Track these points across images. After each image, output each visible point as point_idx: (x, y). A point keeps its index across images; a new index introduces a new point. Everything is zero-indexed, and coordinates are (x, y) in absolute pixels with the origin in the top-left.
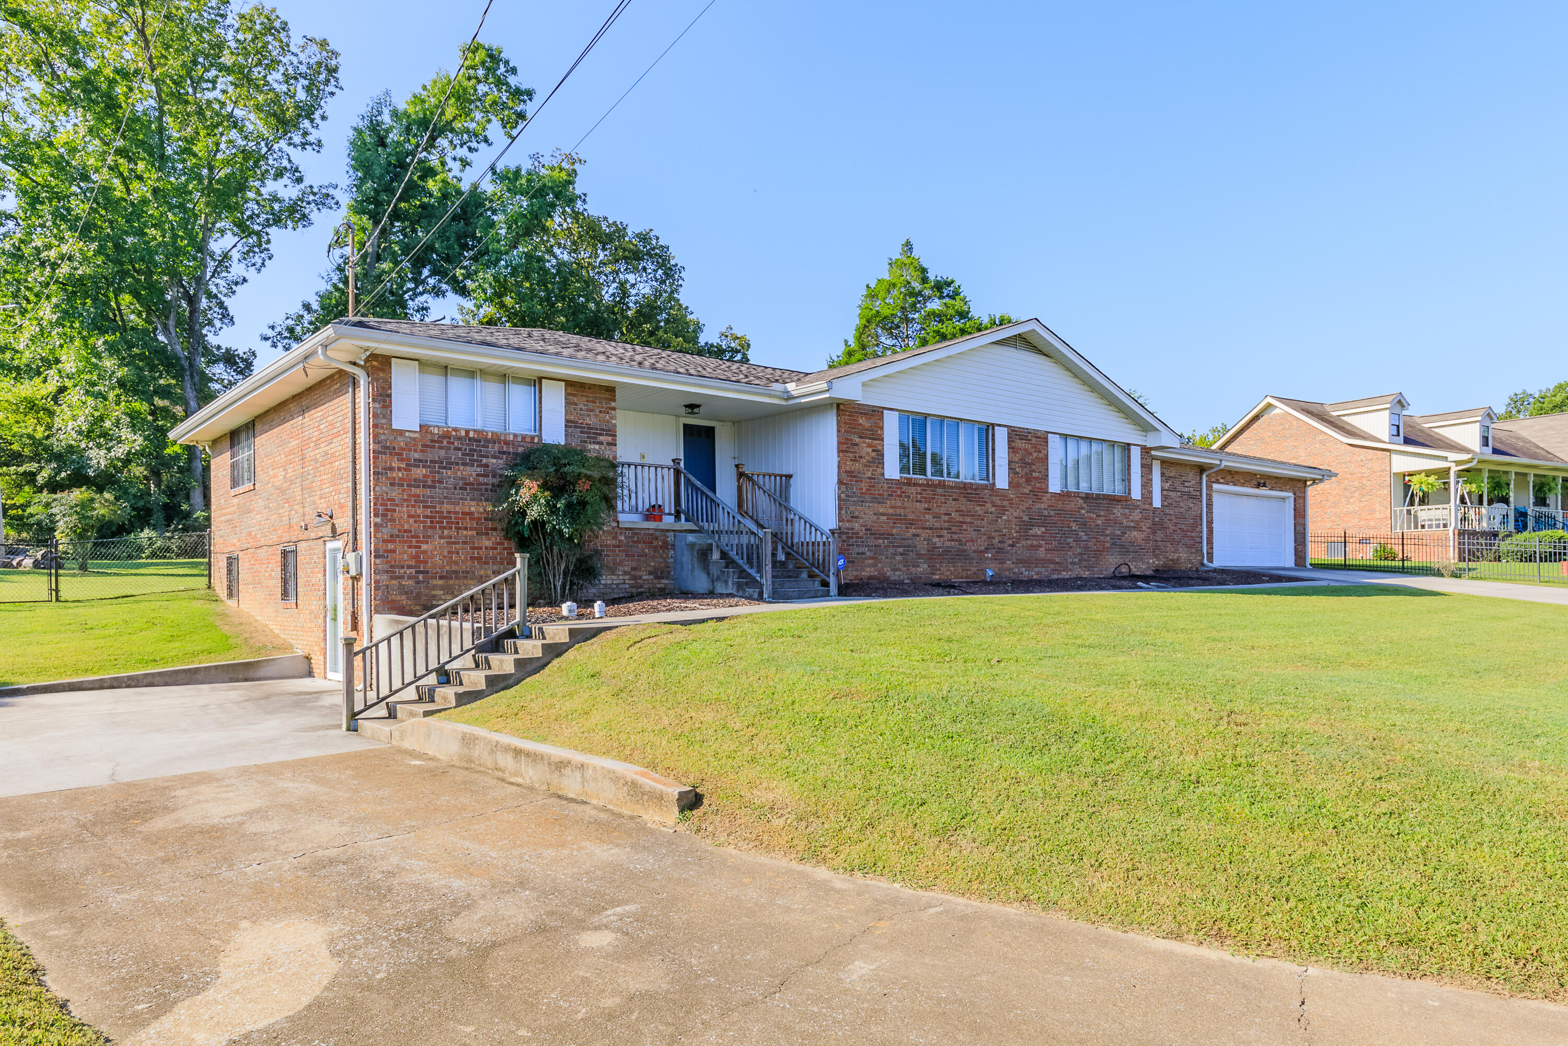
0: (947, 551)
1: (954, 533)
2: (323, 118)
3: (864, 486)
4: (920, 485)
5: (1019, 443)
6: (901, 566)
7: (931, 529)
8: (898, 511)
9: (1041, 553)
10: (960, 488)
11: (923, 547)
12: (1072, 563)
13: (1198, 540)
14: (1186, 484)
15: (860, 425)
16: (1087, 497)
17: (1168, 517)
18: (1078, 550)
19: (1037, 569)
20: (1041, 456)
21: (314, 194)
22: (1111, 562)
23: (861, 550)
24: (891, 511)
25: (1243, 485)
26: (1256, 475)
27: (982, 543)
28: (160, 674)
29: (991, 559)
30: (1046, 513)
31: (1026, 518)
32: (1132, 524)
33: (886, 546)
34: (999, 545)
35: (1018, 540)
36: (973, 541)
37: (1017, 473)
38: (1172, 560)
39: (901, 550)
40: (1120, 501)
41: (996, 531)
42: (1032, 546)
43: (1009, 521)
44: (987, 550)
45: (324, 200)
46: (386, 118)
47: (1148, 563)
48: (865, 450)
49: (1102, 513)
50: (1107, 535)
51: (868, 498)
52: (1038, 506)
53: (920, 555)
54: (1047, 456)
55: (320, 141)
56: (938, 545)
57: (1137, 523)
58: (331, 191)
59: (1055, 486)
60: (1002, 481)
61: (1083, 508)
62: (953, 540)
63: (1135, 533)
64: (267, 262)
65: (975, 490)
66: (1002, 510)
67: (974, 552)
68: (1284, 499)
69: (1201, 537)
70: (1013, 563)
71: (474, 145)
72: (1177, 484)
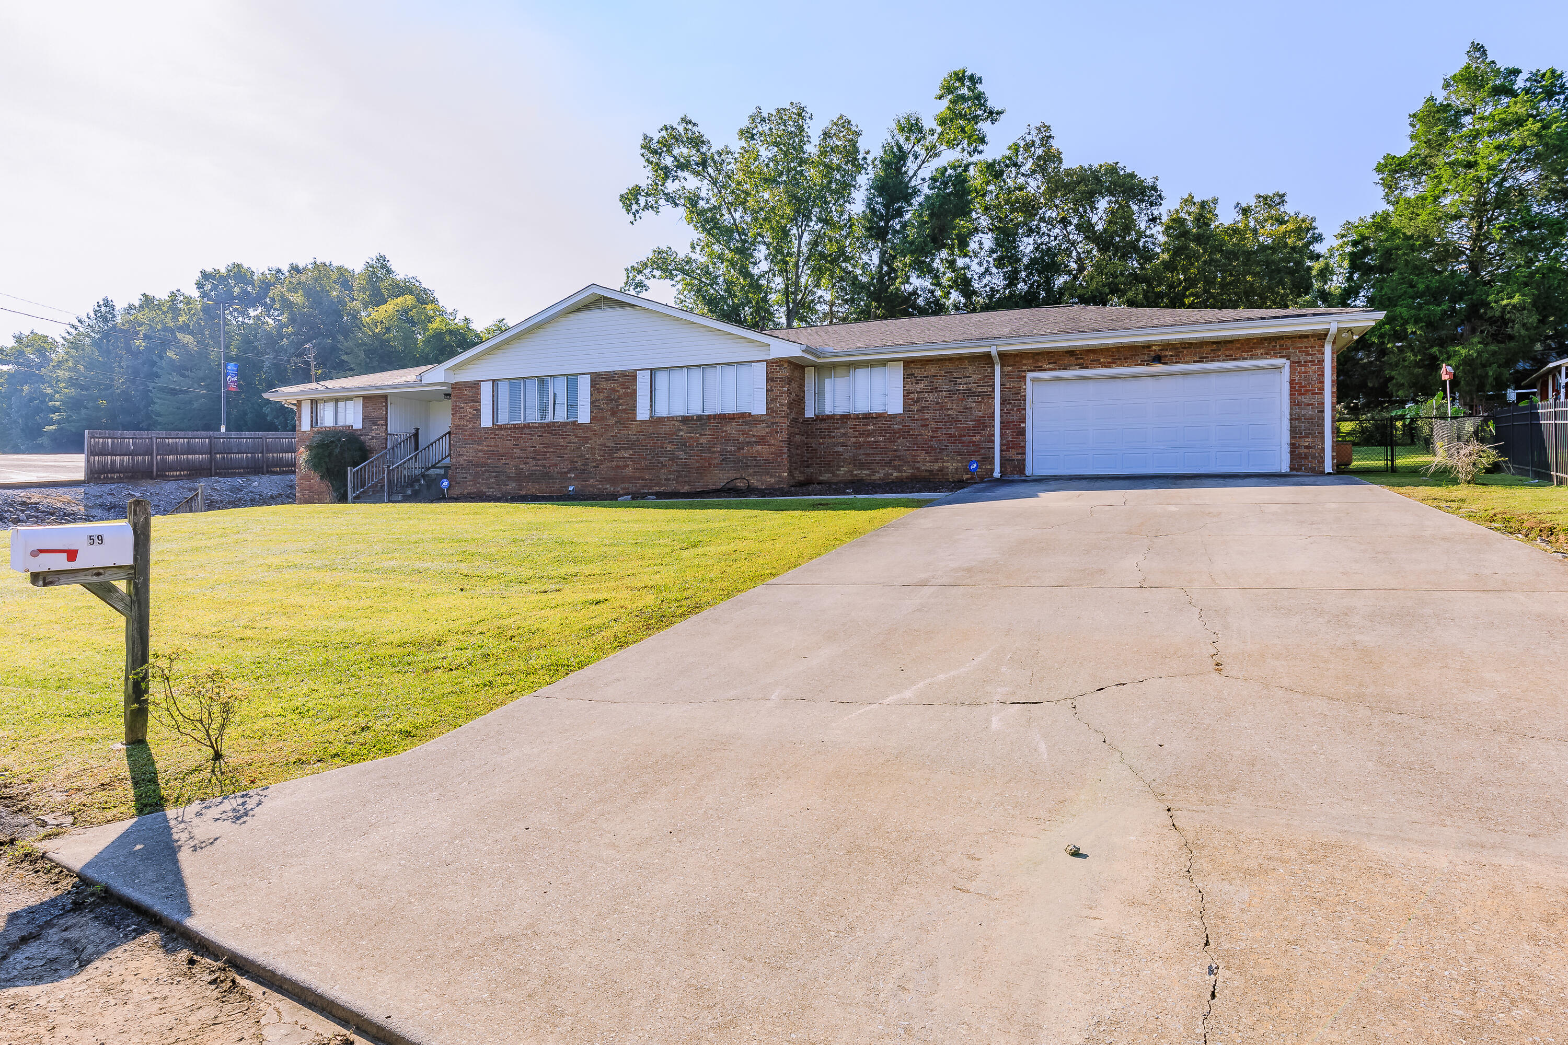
0: (532, 474)
1: (539, 460)
3: (467, 434)
4: (510, 429)
5: (604, 384)
6: (494, 485)
7: (518, 458)
8: (491, 448)
9: (629, 472)
10: (545, 427)
11: (512, 471)
12: (665, 479)
14: (959, 381)
15: (465, 395)
16: (685, 420)
18: (675, 468)
19: (623, 486)
20: (629, 391)
22: (720, 478)
23: (465, 475)
24: (486, 449)
25: (1108, 365)
26: (1149, 347)
27: (565, 466)
29: (574, 478)
30: (635, 438)
31: (611, 444)
32: (754, 439)
33: (482, 473)
34: (582, 467)
35: (602, 462)
36: (556, 465)
37: (602, 409)
39: (494, 474)
40: (734, 419)
41: (580, 456)
42: (617, 466)
43: (592, 448)
44: (569, 472)
47: (780, 476)
48: (469, 411)
49: (708, 432)
50: (714, 452)
51: (470, 441)
52: (625, 433)
53: (509, 478)
54: (635, 391)
56: (525, 470)
57: (763, 437)
59: (642, 414)
60: (584, 416)
61: (681, 430)
62: (538, 466)
63: (760, 447)
65: (559, 427)
66: (586, 439)
67: (558, 473)
68: (1279, 368)
70: (598, 481)
72: (942, 383)
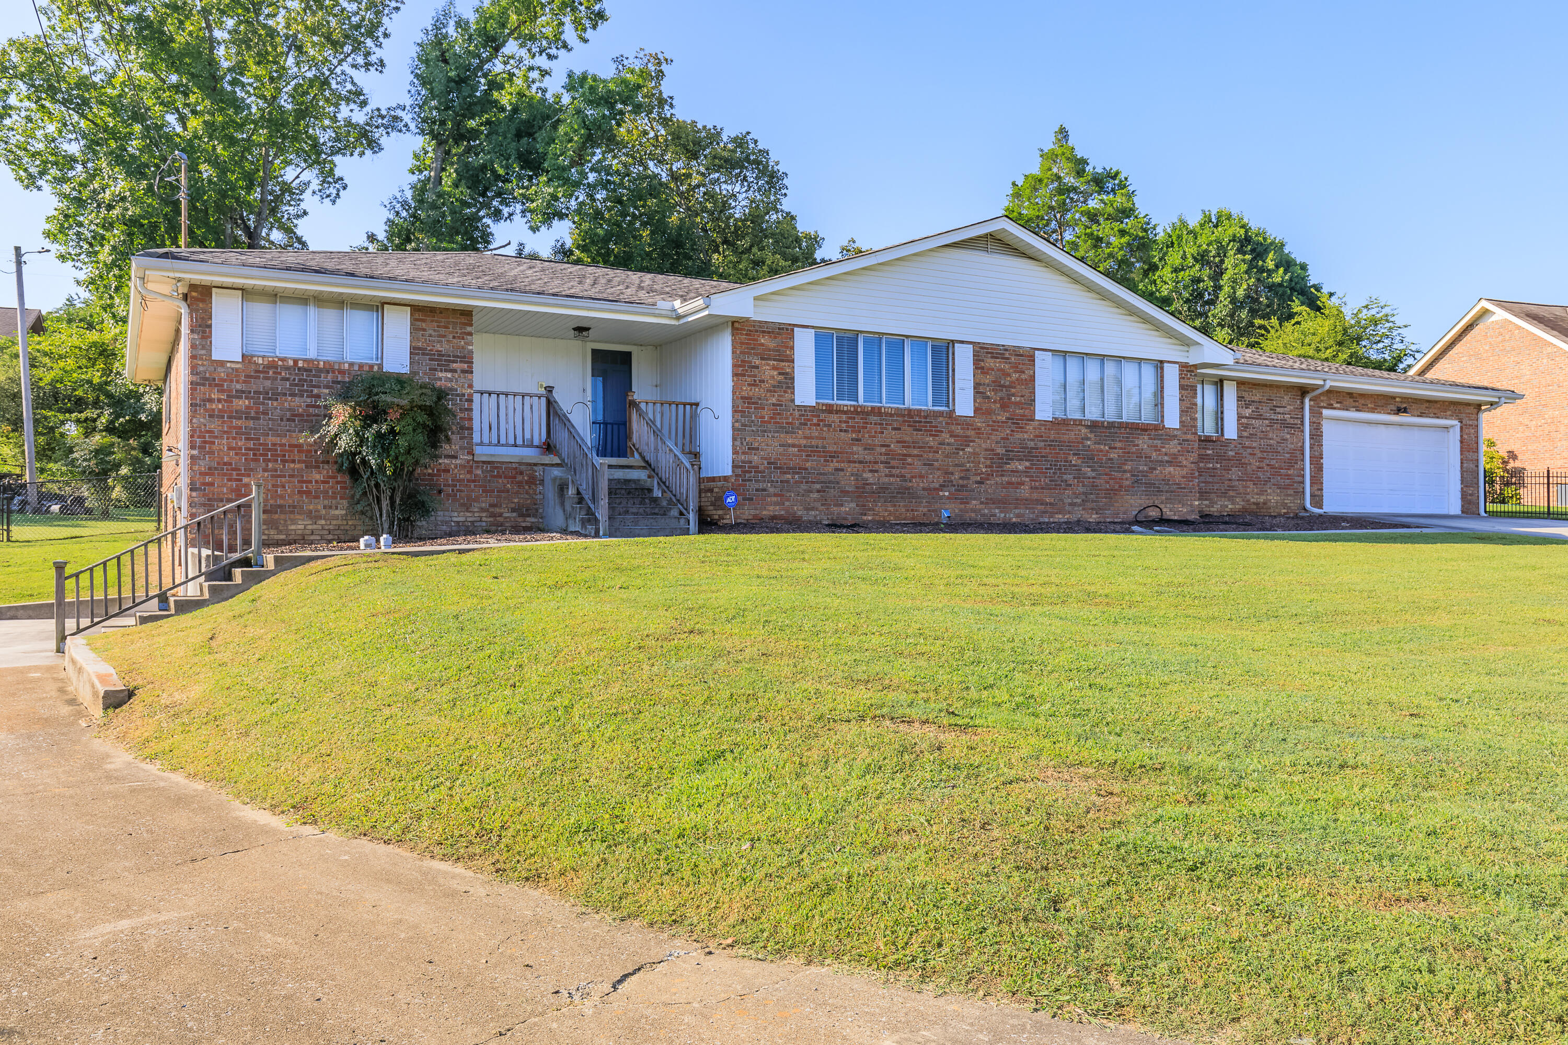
0: (883, 489)
1: (893, 467)
2: (386, 35)
3: (766, 414)
4: (845, 413)
5: (990, 363)
6: (818, 505)
7: (860, 462)
8: (814, 442)
9: (1024, 492)
10: (904, 416)
11: (848, 482)
12: (1070, 504)
13: (1300, 479)
14: (1278, 410)
15: (762, 345)
16: (1094, 426)
17: (1249, 451)
18: (1081, 489)
19: (1017, 511)
20: (1023, 377)
21: (383, 117)
22: (1132, 504)
23: (761, 486)
24: (803, 442)
25: (1372, 410)
26: (1394, 398)
27: (936, 479)
28: (23, 607)
29: (948, 498)
30: (1032, 444)
31: (1001, 451)
32: (1166, 458)
33: (796, 482)
34: (961, 482)
35: (989, 476)
36: (921, 477)
37: (988, 397)
38: (1257, 504)
39: (818, 486)
40: (1146, 430)
41: (957, 465)
42: (1009, 483)
43: (975, 454)
44: (942, 487)
45: (393, 123)
46: (451, 30)
47: (1191, 505)
48: (768, 372)
49: (1118, 445)
50: (1125, 471)
51: (771, 427)
52: (1018, 436)
53: (845, 493)
54: (1033, 378)
55: (381, 61)
56: (871, 481)
57: (1175, 456)
58: (399, 113)
59: (1044, 411)
60: (964, 405)
61: (1088, 439)
62: (893, 476)
63: (1172, 469)
64: (342, 193)
65: (926, 417)
66: (967, 441)
67: (924, 489)
68: (1446, 428)
69: (1303, 476)
70: (982, 503)
71: (553, 51)
72: (1265, 410)
